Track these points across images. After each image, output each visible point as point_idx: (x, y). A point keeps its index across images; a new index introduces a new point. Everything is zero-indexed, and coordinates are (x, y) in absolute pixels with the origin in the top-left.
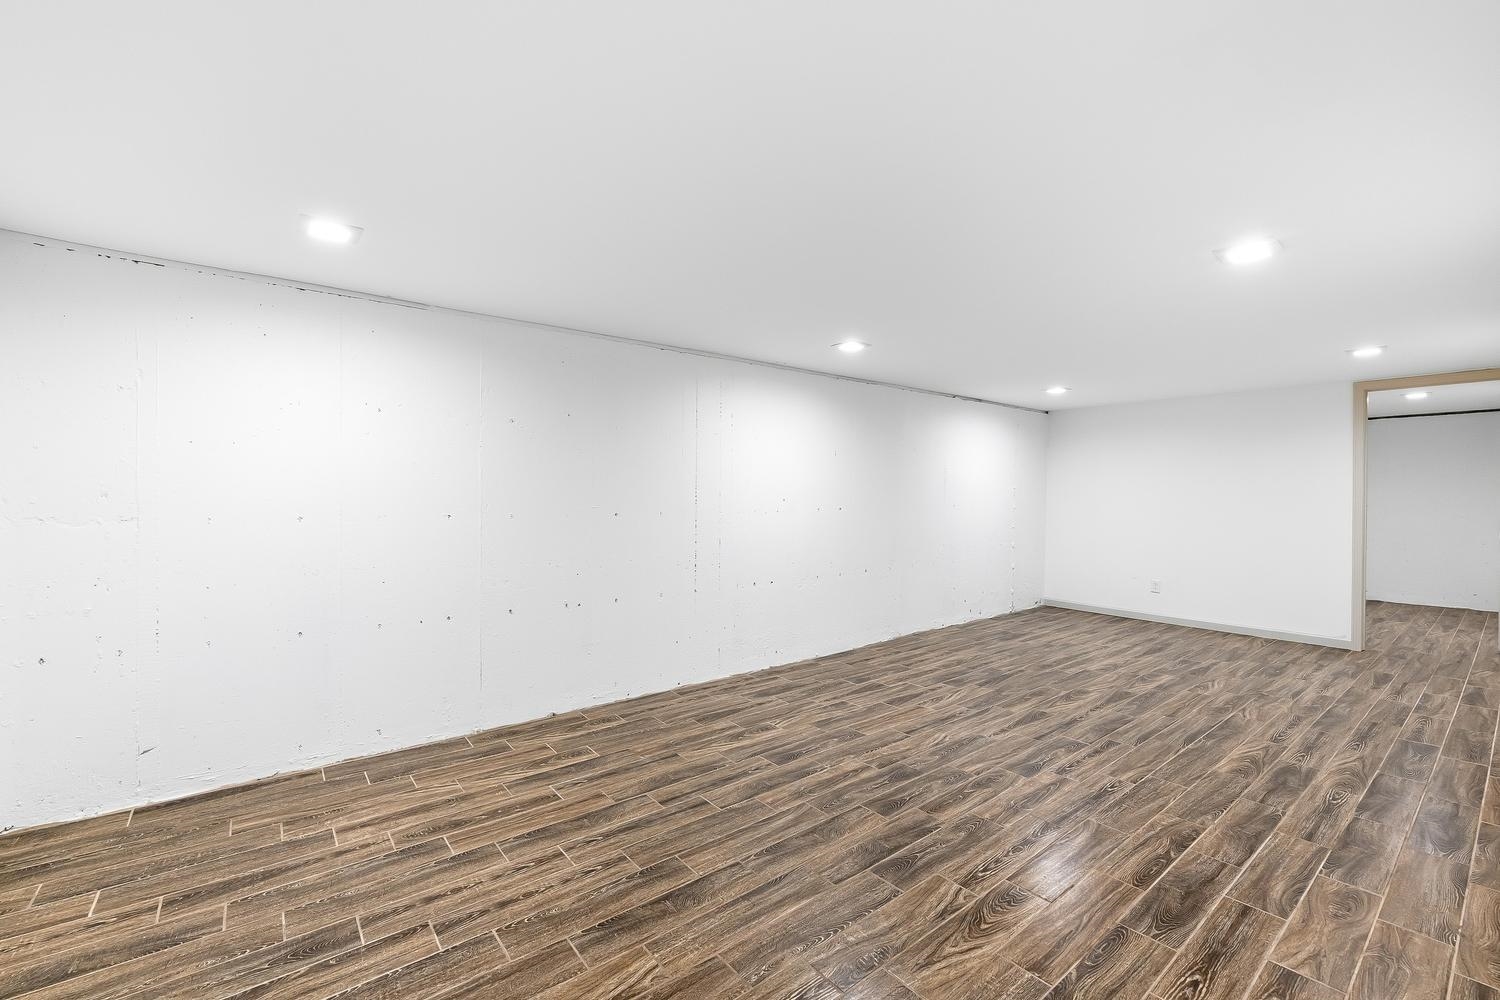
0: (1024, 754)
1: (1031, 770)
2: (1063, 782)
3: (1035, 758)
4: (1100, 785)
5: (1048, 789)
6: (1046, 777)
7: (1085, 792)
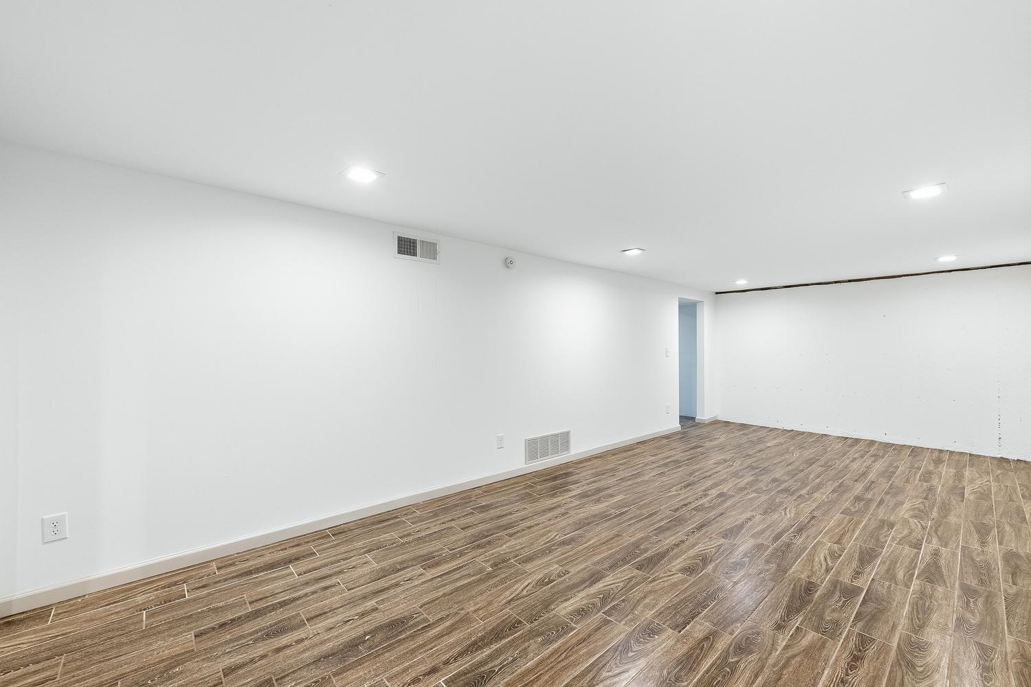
0: (728, 503)
1: (721, 495)
2: (705, 491)
3: (721, 501)
4: (687, 490)
5: (712, 487)
6: (714, 493)
7: (694, 487)
